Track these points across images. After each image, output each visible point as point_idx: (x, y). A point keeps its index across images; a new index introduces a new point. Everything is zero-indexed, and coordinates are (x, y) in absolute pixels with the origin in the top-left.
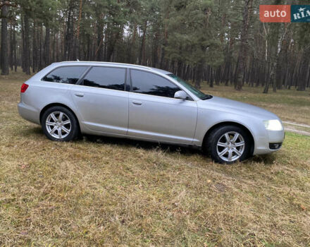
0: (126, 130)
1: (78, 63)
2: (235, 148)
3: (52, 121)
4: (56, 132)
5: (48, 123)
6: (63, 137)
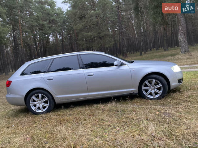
0: (87, 94)
1: (41, 59)
2: (156, 89)
3: (34, 101)
4: (39, 108)
5: (32, 103)
6: (44, 110)
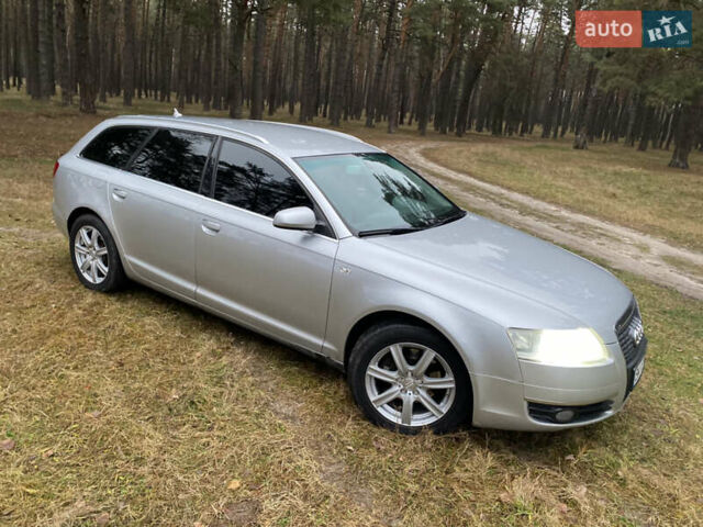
0: (192, 288)
2: (423, 393)
5: (79, 248)
6: (99, 280)
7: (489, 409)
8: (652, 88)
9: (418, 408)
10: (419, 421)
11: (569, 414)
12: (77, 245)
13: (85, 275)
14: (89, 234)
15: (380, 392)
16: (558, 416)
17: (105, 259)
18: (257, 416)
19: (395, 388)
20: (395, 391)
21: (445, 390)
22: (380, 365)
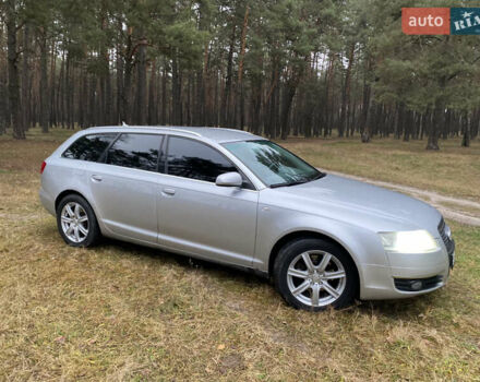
2: (325, 283)
4: (73, 232)
5: (64, 219)
6: (81, 240)
7: (371, 286)
8: (409, 99)
9: (323, 293)
10: (324, 302)
11: (420, 284)
12: (63, 216)
13: (70, 237)
14: (73, 209)
15: (296, 286)
16: (413, 286)
17: (85, 224)
18: (219, 309)
19: (307, 282)
20: (306, 284)
21: (338, 279)
22: (296, 268)
